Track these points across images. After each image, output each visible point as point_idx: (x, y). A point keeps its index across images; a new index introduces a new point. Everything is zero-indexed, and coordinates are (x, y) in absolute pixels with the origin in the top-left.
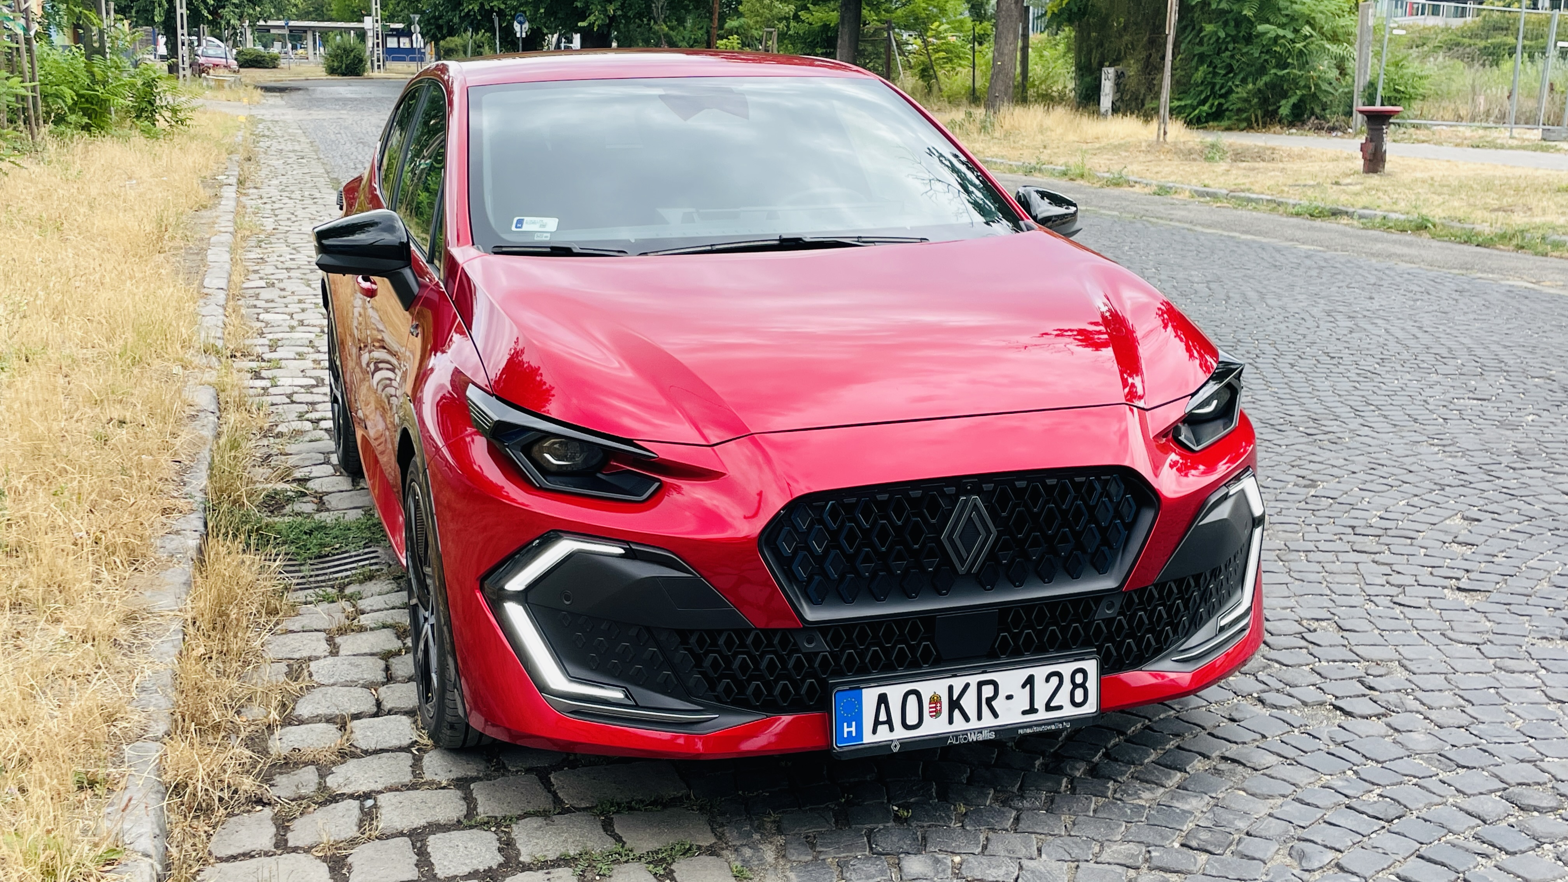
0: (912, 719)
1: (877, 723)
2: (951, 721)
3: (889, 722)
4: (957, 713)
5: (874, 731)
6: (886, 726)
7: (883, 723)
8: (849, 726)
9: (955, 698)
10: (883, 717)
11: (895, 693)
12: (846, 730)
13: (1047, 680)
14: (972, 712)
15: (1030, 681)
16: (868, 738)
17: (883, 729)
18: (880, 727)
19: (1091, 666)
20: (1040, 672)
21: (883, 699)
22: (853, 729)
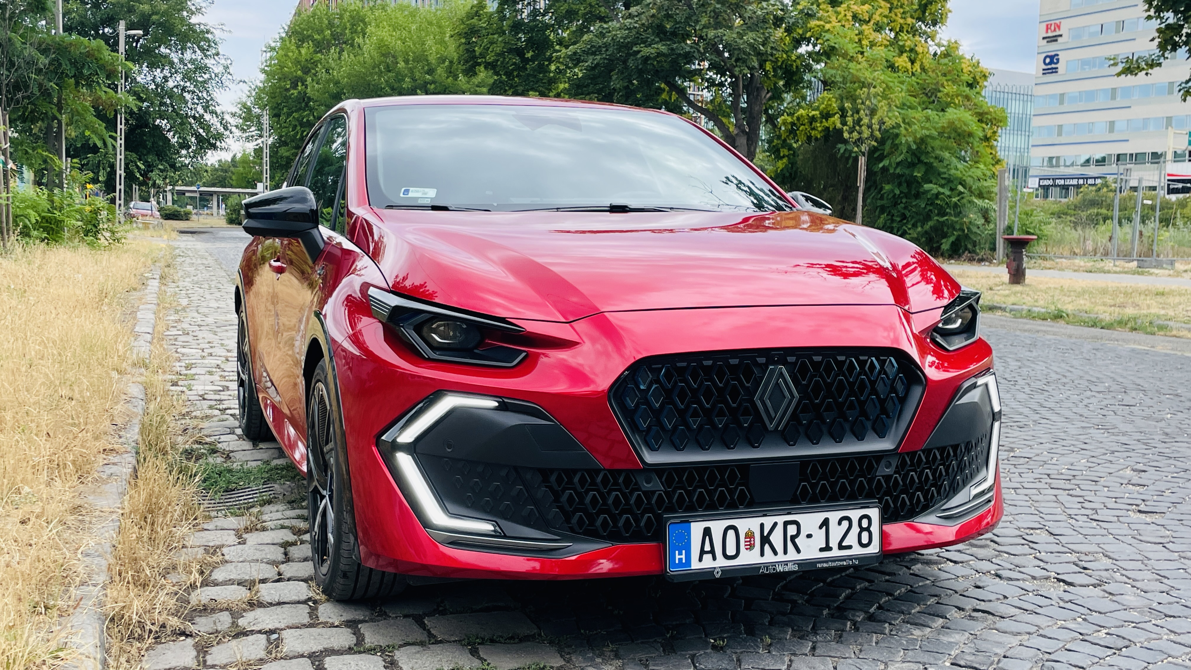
0: (731, 550)
1: (703, 552)
2: (762, 554)
3: (712, 552)
4: (767, 547)
5: (700, 560)
6: (710, 556)
7: (707, 552)
8: (680, 554)
9: (765, 534)
10: (707, 548)
11: (717, 527)
12: (677, 557)
13: (840, 523)
14: (779, 548)
15: (825, 523)
16: (695, 565)
17: (707, 557)
18: (705, 556)
19: (874, 513)
20: (834, 516)
21: (707, 532)
22: (683, 557)
